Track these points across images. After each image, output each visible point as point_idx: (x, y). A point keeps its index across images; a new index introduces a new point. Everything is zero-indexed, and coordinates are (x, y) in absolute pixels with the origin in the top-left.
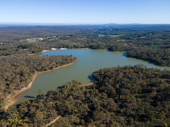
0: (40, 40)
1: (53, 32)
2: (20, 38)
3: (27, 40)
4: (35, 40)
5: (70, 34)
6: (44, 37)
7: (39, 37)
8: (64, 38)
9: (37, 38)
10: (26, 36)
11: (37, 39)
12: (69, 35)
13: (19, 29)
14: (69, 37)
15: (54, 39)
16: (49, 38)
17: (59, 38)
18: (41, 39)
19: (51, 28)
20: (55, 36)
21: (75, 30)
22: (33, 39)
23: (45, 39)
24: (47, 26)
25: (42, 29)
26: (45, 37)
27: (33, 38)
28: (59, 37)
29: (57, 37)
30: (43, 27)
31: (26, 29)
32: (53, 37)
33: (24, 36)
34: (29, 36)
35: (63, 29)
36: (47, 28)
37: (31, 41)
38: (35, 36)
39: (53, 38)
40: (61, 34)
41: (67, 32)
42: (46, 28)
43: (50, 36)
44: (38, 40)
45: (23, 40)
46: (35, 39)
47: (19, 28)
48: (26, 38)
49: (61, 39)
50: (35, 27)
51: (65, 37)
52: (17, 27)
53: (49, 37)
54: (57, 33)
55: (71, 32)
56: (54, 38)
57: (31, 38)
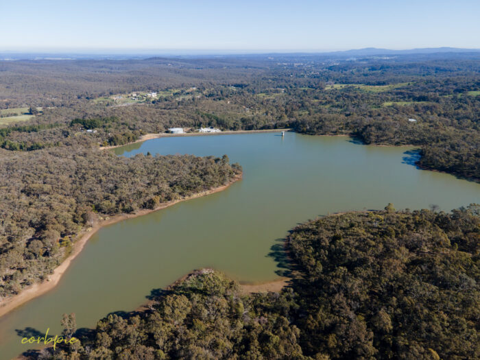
0: (148, 100)
1: (191, 76)
2: (95, 91)
3: (114, 98)
4: (137, 100)
5: (239, 82)
6: (163, 89)
7: (150, 89)
8: (219, 93)
9: (142, 93)
10: (113, 88)
11: (142, 96)
12: (236, 86)
13: (102, 67)
14: (235, 90)
15: (190, 97)
16: (176, 94)
17: (204, 92)
18: (154, 95)
19: (188, 64)
20: (194, 87)
21: (255, 68)
22: (132, 95)
23: (164, 96)
24: (180, 56)
25: (162, 65)
26: (167, 90)
27: (130, 93)
28: (204, 89)
29: (199, 91)
30: (166, 61)
31: (120, 65)
32: (187, 91)
33: (106, 87)
34: (122, 88)
35: (221, 67)
36: (179, 63)
37: (124, 102)
38: (137, 86)
39: (188, 93)
40: (213, 82)
41: (231, 74)
42: (173, 62)
43: (179, 87)
44: (143, 99)
45: (101, 99)
46: (137, 94)
47: (102, 64)
48: (111, 94)
49: (210, 95)
50: (146, 60)
51: (222, 92)
52: (98, 62)
53: (176, 91)
54: (202, 76)
55: (244, 73)
56: (191, 93)
57: (124, 93)
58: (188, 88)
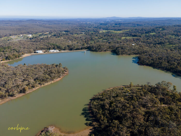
0: (27, 38)
1: (46, 27)
2: (3, 34)
3: (12, 37)
4: (22, 38)
5: (66, 30)
6: (34, 33)
7: (29, 33)
8: (58, 34)
9: (25, 35)
10: (11, 33)
11: (25, 36)
12: (65, 31)
13: (7, 23)
14: (65, 33)
15: (46, 36)
16: (40, 35)
17: (52, 34)
18: (30, 36)
19: (46, 22)
20: (48, 32)
21: (73, 24)
22: (20, 36)
23: (35, 36)
24: (42, 19)
25: (34, 23)
26: (36, 33)
27: (19, 35)
28: (52, 33)
29: (50, 33)
30: (36, 21)
31: (16, 23)
32: (45, 34)
33: (8, 32)
34: (15, 33)
35: (59, 24)
36: (41, 22)
37: (17, 39)
38: (22, 32)
39: (45, 35)
40: (55, 30)
41: (63, 27)
42: (39, 22)
43: (41, 32)
44: (25, 37)
45: (6, 37)
46: (23, 35)
47: (7, 22)
48: (10, 35)
49: (55, 35)
50: (27, 20)
51: (59, 34)
52: (6, 21)
53: (40, 34)
54: (51, 28)
55: (68, 26)
56: (47, 35)
57: (17, 35)
58: (45, 32)
